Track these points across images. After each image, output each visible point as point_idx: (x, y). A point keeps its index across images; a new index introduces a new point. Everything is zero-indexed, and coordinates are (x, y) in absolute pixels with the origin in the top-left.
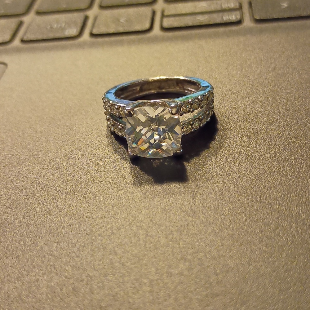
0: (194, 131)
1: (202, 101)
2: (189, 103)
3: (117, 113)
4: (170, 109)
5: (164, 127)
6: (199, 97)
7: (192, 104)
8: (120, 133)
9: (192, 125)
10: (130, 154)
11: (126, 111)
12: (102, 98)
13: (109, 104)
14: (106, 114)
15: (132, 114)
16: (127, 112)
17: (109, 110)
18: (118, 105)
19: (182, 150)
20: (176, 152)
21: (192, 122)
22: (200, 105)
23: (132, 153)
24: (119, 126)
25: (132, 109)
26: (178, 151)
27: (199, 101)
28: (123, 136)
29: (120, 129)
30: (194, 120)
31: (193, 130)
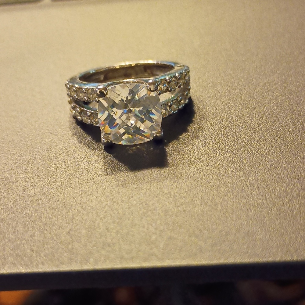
0: (173, 114)
1: (179, 79)
2: (166, 81)
3: (85, 97)
4: (148, 86)
5: (141, 108)
6: (177, 75)
7: (169, 83)
8: (89, 121)
9: (170, 106)
10: (103, 141)
11: (98, 90)
12: (65, 85)
13: (74, 88)
14: (70, 103)
15: (105, 94)
16: (98, 92)
17: (75, 96)
18: (85, 87)
19: (162, 134)
20: (156, 136)
21: (170, 103)
22: (178, 85)
23: (105, 140)
24: (88, 113)
25: (105, 89)
26: (158, 135)
27: (176, 79)
28: (93, 124)
29: (89, 116)
30: (172, 101)
31: (171, 113)
